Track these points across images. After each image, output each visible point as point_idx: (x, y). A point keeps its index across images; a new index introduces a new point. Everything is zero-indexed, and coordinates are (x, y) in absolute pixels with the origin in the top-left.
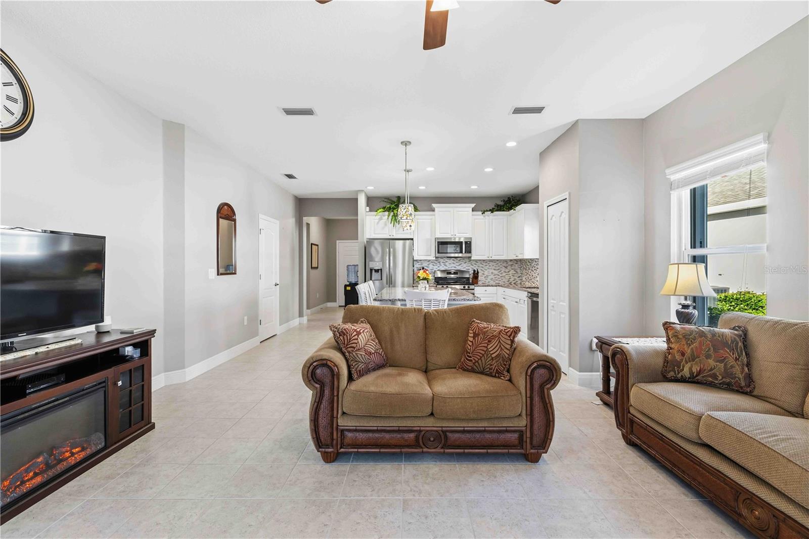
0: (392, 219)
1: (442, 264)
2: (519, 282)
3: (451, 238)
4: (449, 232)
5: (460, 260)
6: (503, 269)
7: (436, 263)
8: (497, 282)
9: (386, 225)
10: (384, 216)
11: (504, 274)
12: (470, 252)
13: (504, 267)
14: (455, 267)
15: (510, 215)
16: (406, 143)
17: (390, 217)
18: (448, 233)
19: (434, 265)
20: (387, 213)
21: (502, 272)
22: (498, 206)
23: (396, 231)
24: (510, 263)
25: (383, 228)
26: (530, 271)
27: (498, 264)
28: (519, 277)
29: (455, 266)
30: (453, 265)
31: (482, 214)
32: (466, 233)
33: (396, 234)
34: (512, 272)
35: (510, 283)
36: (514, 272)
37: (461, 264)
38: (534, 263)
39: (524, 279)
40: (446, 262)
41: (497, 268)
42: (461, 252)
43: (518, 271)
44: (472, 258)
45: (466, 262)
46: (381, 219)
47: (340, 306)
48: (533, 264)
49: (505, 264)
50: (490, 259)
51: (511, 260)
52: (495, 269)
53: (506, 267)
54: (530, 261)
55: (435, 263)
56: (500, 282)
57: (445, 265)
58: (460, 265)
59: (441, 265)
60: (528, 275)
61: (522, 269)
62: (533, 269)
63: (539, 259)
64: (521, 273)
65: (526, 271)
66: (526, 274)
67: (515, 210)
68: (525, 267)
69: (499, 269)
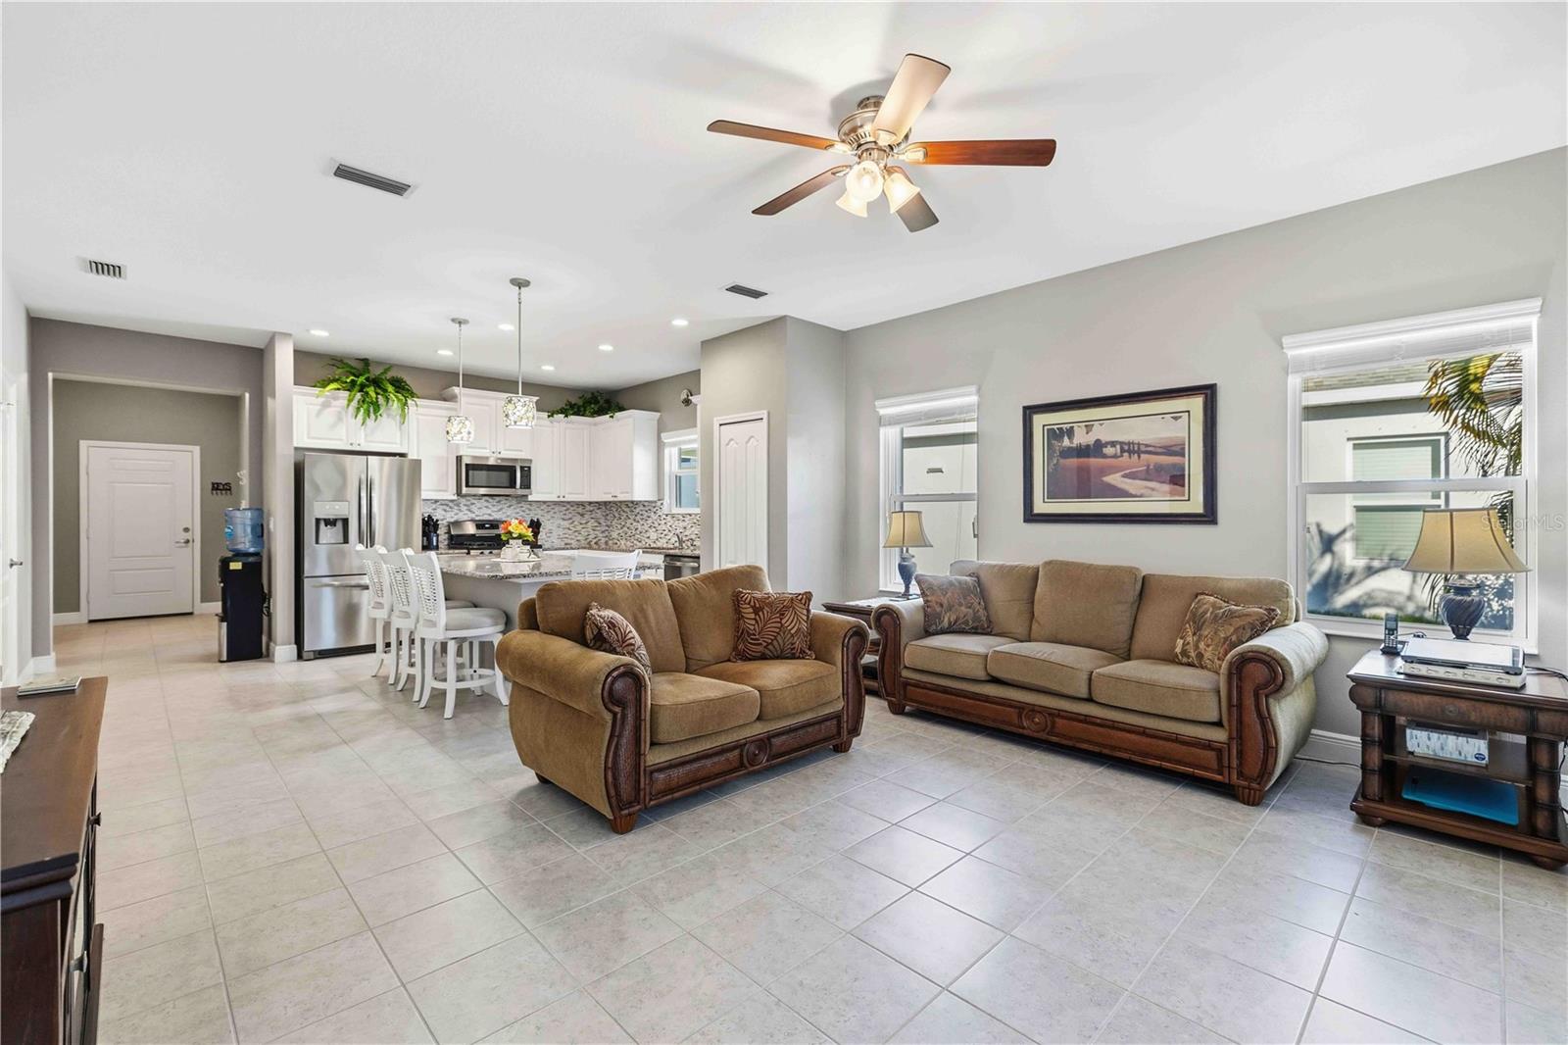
0: (358, 409)
1: (464, 508)
2: (603, 540)
3: (487, 458)
4: (488, 446)
5: (499, 502)
6: (578, 518)
7: (451, 508)
8: (566, 541)
9: (340, 419)
10: (336, 398)
11: (579, 528)
12: (528, 487)
13: (579, 513)
14: (490, 515)
15: (595, 424)
16: (520, 284)
17: (354, 404)
18: (485, 448)
19: (445, 510)
20: (346, 394)
21: (576, 523)
22: (572, 406)
23: (366, 435)
24: (588, 508)
25: (333, 426)
26: (629, 521)
27: (568, 509)
28: (603, 532)
29: (489, 512)
30: (485, 511)
31: (549, 416)
32: (521, 451)
33: (366, 441)
34: (592, 523)
35: (589, 543)
36: (596, 524)
37: (501, 509)
38: (642, 508)
39: (615, 535)
40: (473, 504)
41: (567, 517)
42: (512, 485)
43: (602, 521)
44: (530, 498)
45: (510, 506)
46: (326, 405)
47: (91, 621)
48: (637, 510)
49: (580, 510)
50: (563, 499)
51: (590, 503)
52: (563, 519)
53: (582, 515)
54: (631, 505)
55: (447, 505)
56: (572, 541)
57: (470, 510)
58: (499, 511)
59: (460, 510)
60: (625, 529)
61: (608, 518)
62: (638, 518)
63: (655, 502)
64: (607, 526)
65: (619, 521)
66: (619, 527)
67: (612, 417)
68: (617, 515)
69: (570, 519)
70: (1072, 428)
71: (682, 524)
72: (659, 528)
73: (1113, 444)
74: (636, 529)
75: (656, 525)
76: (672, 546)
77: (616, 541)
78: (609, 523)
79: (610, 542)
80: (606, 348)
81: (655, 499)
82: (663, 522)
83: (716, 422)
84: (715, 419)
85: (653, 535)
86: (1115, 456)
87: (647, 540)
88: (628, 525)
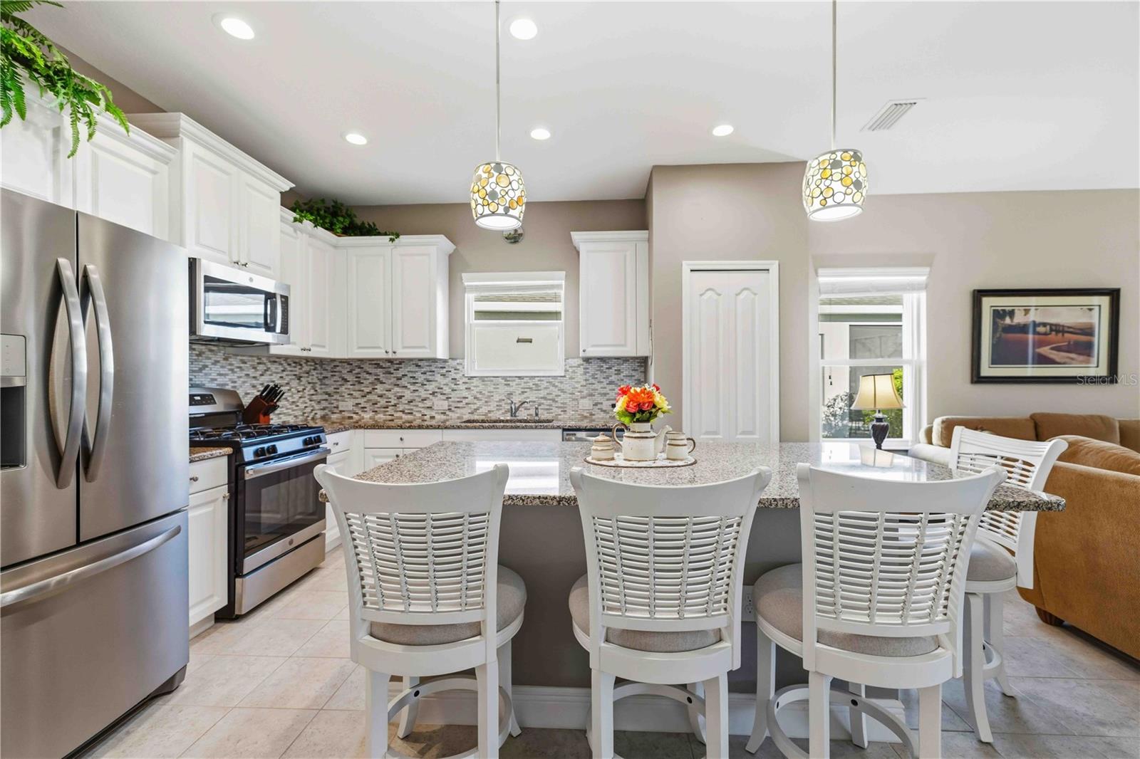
2: (320, 414)
4: (227, 249)
11: (296, 397)
12: (286, 330)
18: (223, 252)
24: (306, 368)
26: (381, 387)
31: (295, 220)
32: (269, 268)
36: (312, 392)
38: (413, 368)
43: (318, 387)
53: (299, 378)
60: (373, 397)
61: (326, 381)
62: (404, 382)
63: (445, 361)
64: (327, 393)
65: (357, 387)
66: (356, 394)
67: (392, 240)
68: (350, 377)
69: (288, 384)
70: (1013, 310)
71: (503, 390)
72: (453, 395)
73: (1044, 325)
74: (401, 397)
75: (447, 390)
76: (483, 417)
77: (347, 414)
78: (330, 390)
79: (334, 416)
80: (540, 134)
81: (446, 357)
82: (463, 387)
83: (687, 266)
84: (684, 263)
85: (440, 403)
86: (1045, 334)
87: (425, 412)
88: (378, 392)
